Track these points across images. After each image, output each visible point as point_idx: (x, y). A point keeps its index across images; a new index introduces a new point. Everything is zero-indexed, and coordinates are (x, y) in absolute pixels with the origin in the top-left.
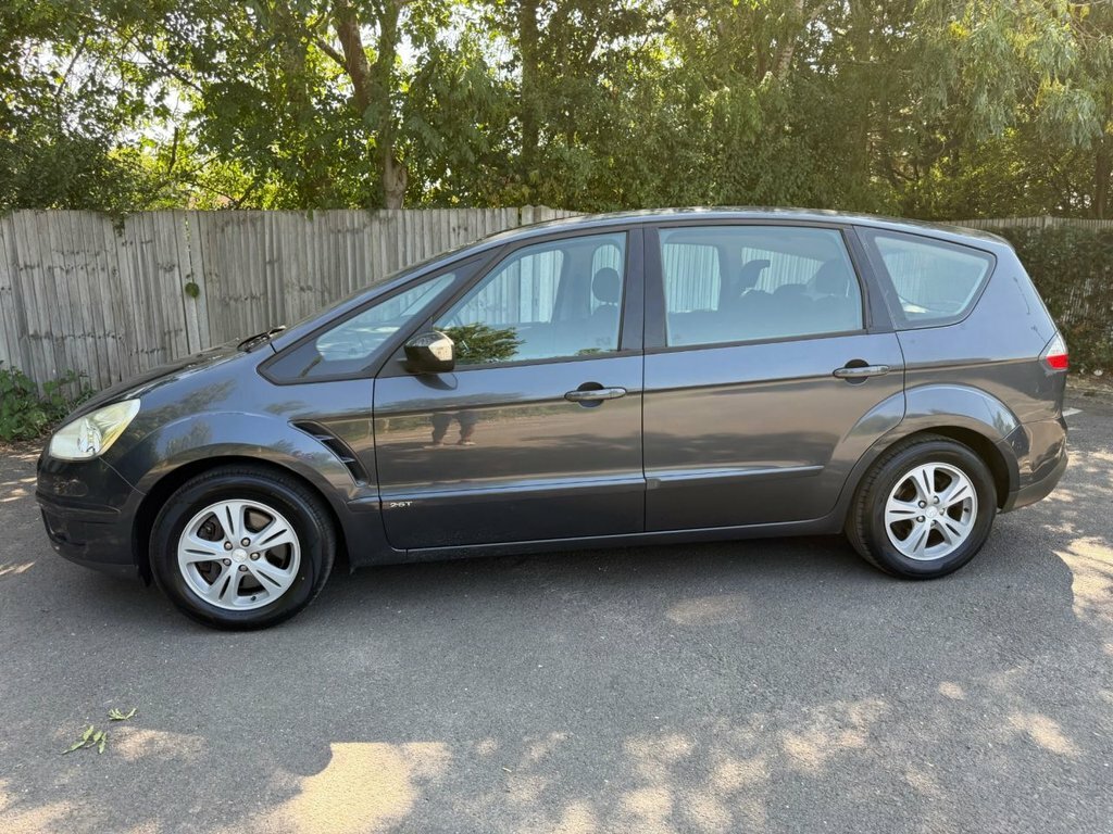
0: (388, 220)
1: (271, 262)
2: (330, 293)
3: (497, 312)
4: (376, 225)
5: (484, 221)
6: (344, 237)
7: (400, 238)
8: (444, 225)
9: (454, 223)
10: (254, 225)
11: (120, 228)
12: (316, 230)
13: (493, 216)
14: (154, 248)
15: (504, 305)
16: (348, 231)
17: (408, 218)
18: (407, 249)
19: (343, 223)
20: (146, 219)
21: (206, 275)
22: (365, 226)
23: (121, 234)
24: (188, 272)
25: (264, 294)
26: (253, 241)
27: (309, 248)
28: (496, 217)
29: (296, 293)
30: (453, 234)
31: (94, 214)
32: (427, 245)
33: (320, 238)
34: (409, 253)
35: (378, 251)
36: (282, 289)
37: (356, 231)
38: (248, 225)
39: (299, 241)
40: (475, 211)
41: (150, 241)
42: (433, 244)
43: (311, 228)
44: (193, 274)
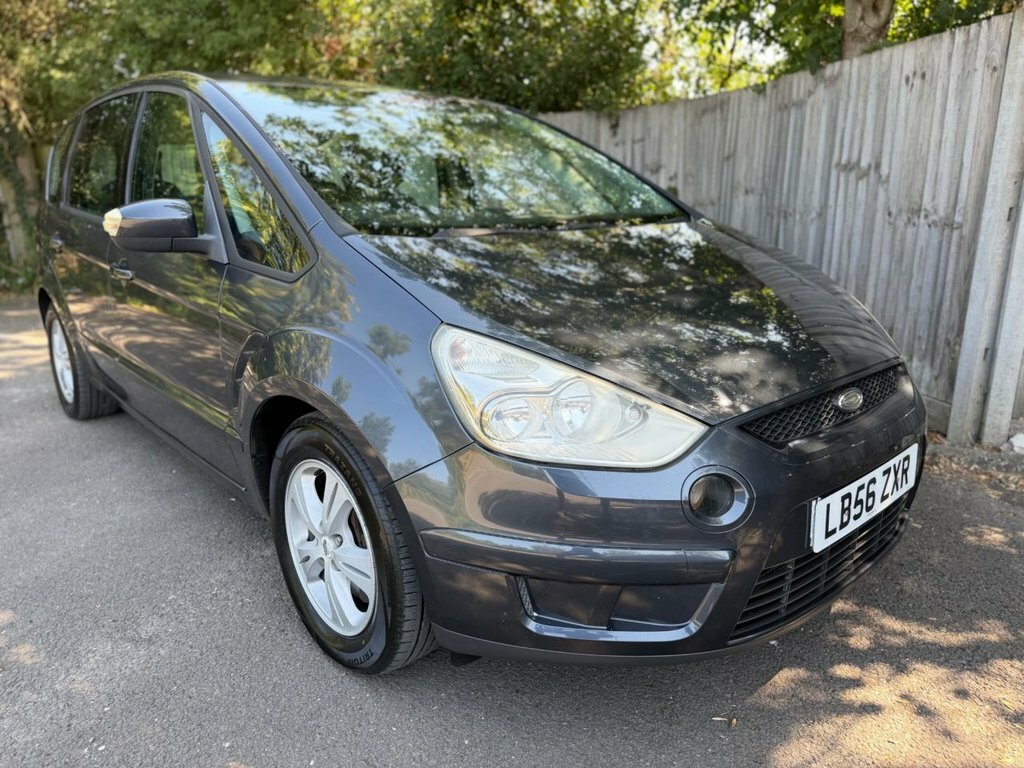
0: (834, 80)
1: (728, 158)
2: (767, 196)
3: (946, 232)
4: (821, 92)
5: (950, 56)
6: (789, 114)
7: (842, 104)
8: (895, 74)
9: (908, 70)
10: (722, 109)
11: (614, 127)
12: (767, 110)
13: (967, 42)
14: (643, 147)
15: (958, 218)
16: (794, 105)
17: (855, 70)
18: (846, 124)
19: (790, 94)
20: (640, 114)
21: (686, 176)
22: (810, 93)
23: (615, 134)
24: (672, 174)
25: (719, 199)
26: (719, 131)
27: (758, 135)
28: (971, 45)
29: (741, 197)
30: (904, 89)
31: (594, 114)
32: (870, 113)
33: (769, 119)
34: (848, 130)
35: (818, 132)
36: (732, 192)
37: (800, 104)
38: (718, 111)
39: (752, 127)
40: (941, 37)
41: (642, 140)
42: (878, 110)
43: (763, 106)
44: (676, 175)
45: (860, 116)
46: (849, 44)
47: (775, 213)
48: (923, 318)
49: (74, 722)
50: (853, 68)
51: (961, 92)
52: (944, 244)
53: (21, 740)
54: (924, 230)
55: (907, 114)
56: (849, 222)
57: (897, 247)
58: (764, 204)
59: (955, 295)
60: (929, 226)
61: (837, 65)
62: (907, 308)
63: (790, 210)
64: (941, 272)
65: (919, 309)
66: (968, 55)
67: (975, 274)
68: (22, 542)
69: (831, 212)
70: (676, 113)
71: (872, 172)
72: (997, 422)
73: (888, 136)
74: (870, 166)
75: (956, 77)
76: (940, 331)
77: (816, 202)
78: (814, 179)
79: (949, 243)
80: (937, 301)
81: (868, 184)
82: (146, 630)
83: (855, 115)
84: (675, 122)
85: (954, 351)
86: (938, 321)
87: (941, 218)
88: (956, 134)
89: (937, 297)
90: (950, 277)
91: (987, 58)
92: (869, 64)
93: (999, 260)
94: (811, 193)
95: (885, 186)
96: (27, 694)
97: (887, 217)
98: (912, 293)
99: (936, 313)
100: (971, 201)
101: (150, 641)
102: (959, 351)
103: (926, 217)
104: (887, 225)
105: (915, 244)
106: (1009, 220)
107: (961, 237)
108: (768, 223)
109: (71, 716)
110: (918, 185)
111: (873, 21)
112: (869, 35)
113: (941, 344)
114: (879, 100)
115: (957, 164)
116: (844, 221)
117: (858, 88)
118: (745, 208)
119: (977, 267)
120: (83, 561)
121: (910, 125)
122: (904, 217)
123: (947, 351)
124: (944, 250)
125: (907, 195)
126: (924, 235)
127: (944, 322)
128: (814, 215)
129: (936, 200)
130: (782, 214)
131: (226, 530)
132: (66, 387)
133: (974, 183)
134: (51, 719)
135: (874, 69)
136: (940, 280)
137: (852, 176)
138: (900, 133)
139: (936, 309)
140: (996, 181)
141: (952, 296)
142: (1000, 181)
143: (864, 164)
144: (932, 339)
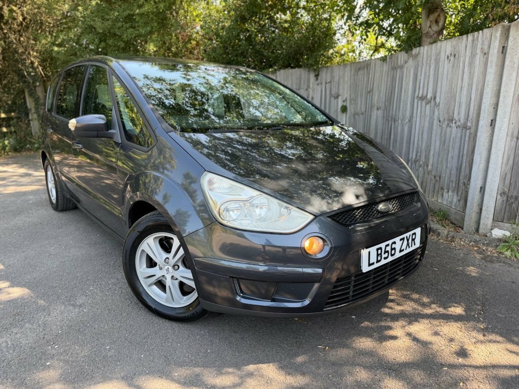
0: (417, 56)
1: (369, 92)
2: (386, 111)
3: (464, 130)
4: (411, 62)
6: (397, 71)
7: (419, 67)
8: (442, 54)
9: (448, 53)
11: (317, 76)
12: (387, 69)
13: (473, 40)
14: (331, 85)
15: (469, 124)
16: (399, 67)
17: (425, 52)
18: (421, 77)
19: (397, 62)
20: (329, 70)
21: (351, 100)
22: (406, 62)
23: (317, 79)
24: (344, 99)
25: (366, 111)
26: (366, 79)
27: (383, 81)
28: (475, 42)
29: (375, 111)
30: (446, 61)
31: (307, 69)
32: (432, 72)
33: (388, 74)
34: (422, 80)
35: (409, 80)
36: (371, 109)
37: (402, 67)
38: (366, 69)
39: (380, 77)
40: (462, 38)
41: (330, 82)
42: (435, 71)
43: (386, 67)
44: (346, 99)
45: (427, 74)
46: (424, 39)
47: (390, 119)
48: (454, 172)
49: (46, 336)
50: (424, 51)
51: (471, 65)
52: (463, 136)
53: (24, 342)
54: (454, 129)
55: (448, 74)
56: (422, 125)
57: (443, 138)
58: (385, 115)
59: (467, 162)
60: (457, 128)
61: (418, 48)
62: (447, 167)
63: (397, 118)
64: (462, 149)
65: (452, 167)
66: (474, 47)
67: (476, 151)
68: (29, 263)
69: (414, 119)
70: (346, 69)
71: (432, 100)
72: (485, 222)
73: (439, 84)
74: (431, 98)
75: (468, 57)
76: (461, 178)
77: (408, 114)
78: (407, 104)
79: (465, 136)
80: (460, 165)
81: (430, 107)
82: (79, 301)
83: (425, 73)
84: (346, 73)
85: (467, 188)
86: (460, 174)
87: (462, 124)
88: (469, 84)
89: (460, 161)
90: (465, 152)
91: (482, 49)
92: (432, 49)
93: (487, 144)
94: (406, 110)
95: (438, 107)
96: (27, 325)
97: (439, 123)
98: (449, 160)
99: (459, 169)
100: (475, 116)
101: (80, 306)
102: (469, 188)
103: (455, 123)
104: (438, 127)
105: (450, 136)
106: (491, 125)
107: (470, 133)
108: (387, 123)
109: (45, 334)
110: (452, 108)
111: (435, 28)
112: (433, 35)
113: (461, 185)
114: (436, 67)
115: (469, 98)
116: (420, 123)
117: (427, 61)
118: (377, 117)
119: (476, 148)
120: (55, 272)
121: (449, 79)
122: (446, 123)
123: (464, 188)
124: (463, 139)
125: (447, 112)
126: (454, 132)
127: (462, 174)
128: (407, 121)
129: (460, 115)
130: (393, 120)
131: (118, 261)
132: (53, 196)
133: (476, 107)
134: (37, 335)
135: (434, 52)
136: (461, 154)
137: (424, 103)
138: (444, 82)
139: (459, 167)
140: (485, 107)
141: (466, 162)
142: (487, 107)
143: (429, 97)
144: (457, 182)
